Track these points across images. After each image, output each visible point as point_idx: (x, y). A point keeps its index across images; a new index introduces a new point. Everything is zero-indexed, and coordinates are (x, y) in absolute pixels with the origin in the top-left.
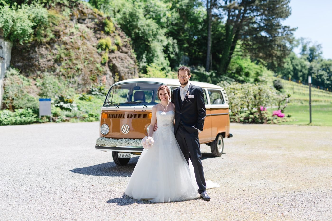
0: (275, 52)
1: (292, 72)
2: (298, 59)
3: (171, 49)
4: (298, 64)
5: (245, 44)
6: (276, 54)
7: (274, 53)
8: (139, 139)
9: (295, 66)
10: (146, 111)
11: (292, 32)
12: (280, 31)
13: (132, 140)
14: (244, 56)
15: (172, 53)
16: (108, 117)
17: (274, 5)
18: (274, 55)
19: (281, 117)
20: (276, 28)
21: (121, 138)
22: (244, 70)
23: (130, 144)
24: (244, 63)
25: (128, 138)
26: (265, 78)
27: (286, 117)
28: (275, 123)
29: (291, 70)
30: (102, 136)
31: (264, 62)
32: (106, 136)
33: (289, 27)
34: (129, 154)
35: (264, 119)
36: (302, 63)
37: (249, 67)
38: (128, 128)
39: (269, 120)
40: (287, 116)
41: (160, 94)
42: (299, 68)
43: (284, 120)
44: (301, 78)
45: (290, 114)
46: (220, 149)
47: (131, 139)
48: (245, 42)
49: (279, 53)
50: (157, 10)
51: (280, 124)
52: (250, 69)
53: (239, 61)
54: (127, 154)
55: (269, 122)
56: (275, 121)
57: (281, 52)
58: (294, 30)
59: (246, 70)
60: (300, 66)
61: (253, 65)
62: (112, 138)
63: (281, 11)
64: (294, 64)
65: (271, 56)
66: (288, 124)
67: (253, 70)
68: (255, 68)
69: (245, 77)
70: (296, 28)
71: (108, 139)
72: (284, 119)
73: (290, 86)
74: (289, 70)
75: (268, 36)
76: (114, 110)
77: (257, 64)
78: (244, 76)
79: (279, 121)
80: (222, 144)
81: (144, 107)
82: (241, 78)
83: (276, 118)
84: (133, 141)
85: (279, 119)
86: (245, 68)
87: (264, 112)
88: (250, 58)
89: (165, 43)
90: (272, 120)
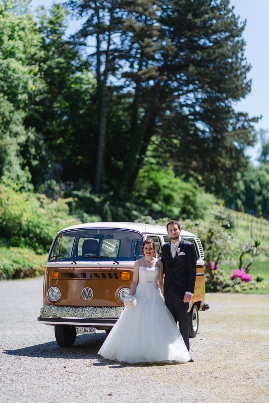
0: (223, 160)
1: (243, 194)
2: (254, 170)
3: (33, 151)
4: (255, 179)
5: (165, 142)
6: (224, 164)
7: (219, 161)
8: (108, 307)
9: (248, 183)
10: (117, 269)
11: (252, 124)
12: (231, 121)
13: (98, 309)
14: (163, 165)
15: (35, 158)
16: (60, 277)
17: (222, 75)
18: (220, 165)
19: (247, 280)
20: (225, 116)
21: (81, 306)
22: (162, 192)
23: (96, 315)
24: (162, 178)
25: (91, 306)
26: (220, 212)
27: (253, 282)
28: (237, 292)
29: (242, 192)
30: (49, 302)
31: (200, 178)
32: (56, 304)
33: (245, 115)
34: (93, 328)
35: (219, 285)
36: (262, 179)
37: (171, 186)
38: (92, 292)
39: (227, 286)
40: (254, 280)
41: (144, 248)
42: (256, 186)
43: (252, 286)
44: (260, 207)
45: (260, 276)
46: (195, 326)
47: (95, 307)
48: (166, 139)
49: (228, 163)
50: (12, 77)
51: (246, 293)
52: (173, 190)
53: (153, 175)
54: (91, 328)
55: (228, 289)
56: (237, 287)
57: (234, 161)
58: (255, 120)
59: (167, 192)
60: (257, 184)
61: (178, 182)
62: (67, 306)
63: (234, 86)
64: (248, 179)
65: (214, 167)
66: (261, 294)
67: (179, 191)
68: (181, 189)
69: (164, 205)
70: (259, 117)
71: (60, 308)
72: (252, 284)
73: (245, 223)
74: (238, 192)
75: (207, 130)
76: (70, 268)
77: (186, 180)
78: (160, 203)
79: (244, 288)
80: (197, 318)
81: (114, 264)
82: (156, 207)
83: (239, 283)
84: (100, 311)
85: (244, 283)
86: (165, 187)
87: (216, 272)
88: (173, 169)
89: (22, 139)
90: (233, 286)
